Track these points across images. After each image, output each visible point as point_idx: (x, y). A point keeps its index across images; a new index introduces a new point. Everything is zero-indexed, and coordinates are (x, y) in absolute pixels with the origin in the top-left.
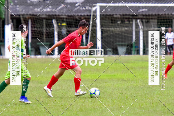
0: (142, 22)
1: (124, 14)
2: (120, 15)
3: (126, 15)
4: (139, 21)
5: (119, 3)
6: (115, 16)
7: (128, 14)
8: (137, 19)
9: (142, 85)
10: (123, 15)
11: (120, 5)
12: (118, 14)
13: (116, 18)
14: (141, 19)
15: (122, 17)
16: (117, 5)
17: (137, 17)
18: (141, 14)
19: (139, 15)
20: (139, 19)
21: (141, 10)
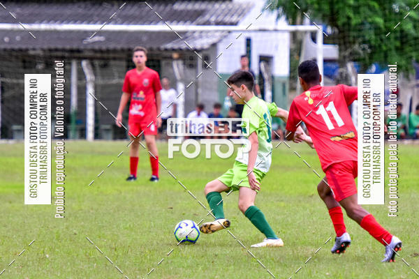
0: (93, 66)
1: (53, 46)
2: (43, 50)
3: (56, 50)
4: (87, 65)
5: (41, 22)
6: (32, 53)
7: (60, 46)
8: (80, 59)
9: (92, 209)
10: (50, 50)
11: (43, 27)
12: (37, 47)
13: (34, 57)
14: (91, 59)
15: (48, 54)
16: (35, 27)
17: (81, 55)
18: (89, 47)
19: (85, 49)
20: (85, 58)
21: (90, 40)
